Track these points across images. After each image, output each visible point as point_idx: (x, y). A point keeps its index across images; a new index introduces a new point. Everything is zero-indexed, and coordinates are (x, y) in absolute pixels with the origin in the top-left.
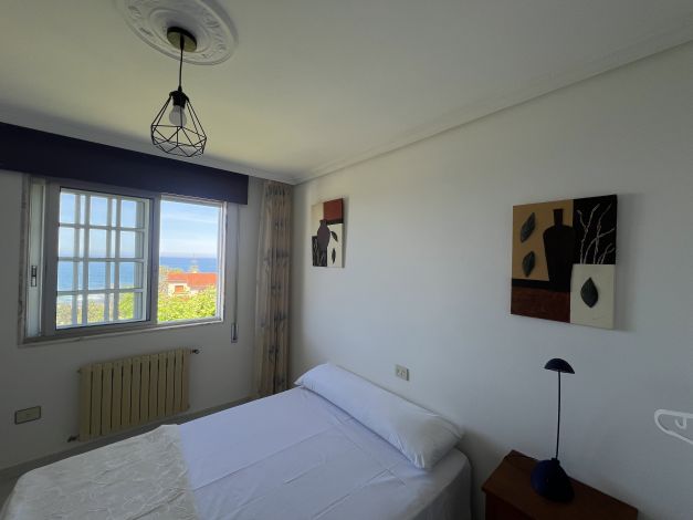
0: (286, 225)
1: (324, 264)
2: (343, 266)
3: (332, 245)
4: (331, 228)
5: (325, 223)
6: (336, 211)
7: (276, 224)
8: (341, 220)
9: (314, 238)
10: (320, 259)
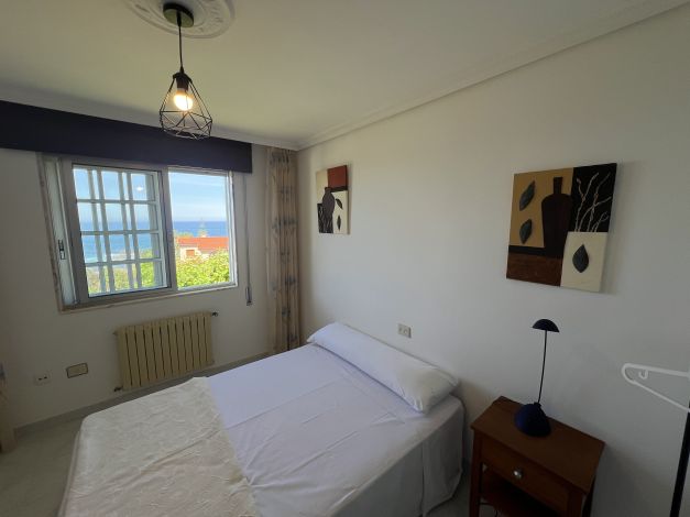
0: (290, 192)
1: (330, 230)
2: (349, 233)
3: (337, 212)
4: (336, 195)
5: (330, 190)
6: (340, 178)
7: (282, 192)
8: (345, 187)
9: (319, 205)
10: (326, 226)
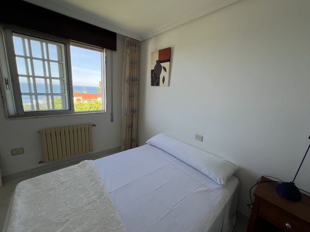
0: (137, 64)
1: (158, 84)
2: (169, 86)
3: (163, 74)
4: (163, 65)
5: (159, 62)
6: (166, 55)
7: (132, 63)
8: (169, 60)
9: (152, 71)
10: (155, 82)
